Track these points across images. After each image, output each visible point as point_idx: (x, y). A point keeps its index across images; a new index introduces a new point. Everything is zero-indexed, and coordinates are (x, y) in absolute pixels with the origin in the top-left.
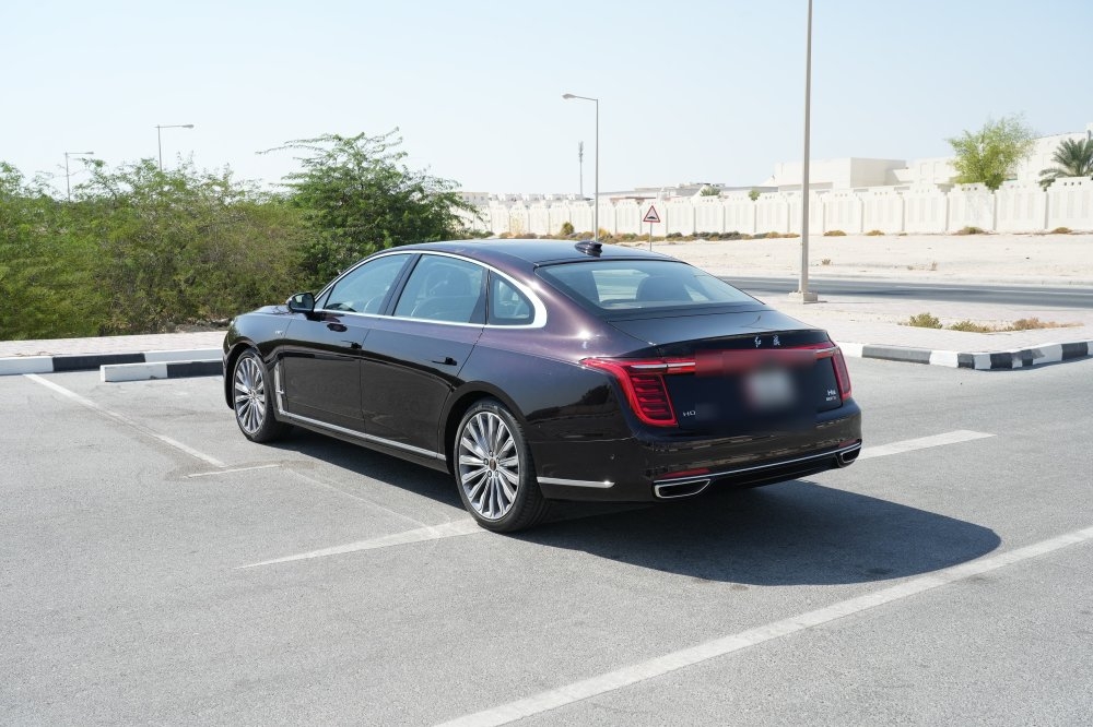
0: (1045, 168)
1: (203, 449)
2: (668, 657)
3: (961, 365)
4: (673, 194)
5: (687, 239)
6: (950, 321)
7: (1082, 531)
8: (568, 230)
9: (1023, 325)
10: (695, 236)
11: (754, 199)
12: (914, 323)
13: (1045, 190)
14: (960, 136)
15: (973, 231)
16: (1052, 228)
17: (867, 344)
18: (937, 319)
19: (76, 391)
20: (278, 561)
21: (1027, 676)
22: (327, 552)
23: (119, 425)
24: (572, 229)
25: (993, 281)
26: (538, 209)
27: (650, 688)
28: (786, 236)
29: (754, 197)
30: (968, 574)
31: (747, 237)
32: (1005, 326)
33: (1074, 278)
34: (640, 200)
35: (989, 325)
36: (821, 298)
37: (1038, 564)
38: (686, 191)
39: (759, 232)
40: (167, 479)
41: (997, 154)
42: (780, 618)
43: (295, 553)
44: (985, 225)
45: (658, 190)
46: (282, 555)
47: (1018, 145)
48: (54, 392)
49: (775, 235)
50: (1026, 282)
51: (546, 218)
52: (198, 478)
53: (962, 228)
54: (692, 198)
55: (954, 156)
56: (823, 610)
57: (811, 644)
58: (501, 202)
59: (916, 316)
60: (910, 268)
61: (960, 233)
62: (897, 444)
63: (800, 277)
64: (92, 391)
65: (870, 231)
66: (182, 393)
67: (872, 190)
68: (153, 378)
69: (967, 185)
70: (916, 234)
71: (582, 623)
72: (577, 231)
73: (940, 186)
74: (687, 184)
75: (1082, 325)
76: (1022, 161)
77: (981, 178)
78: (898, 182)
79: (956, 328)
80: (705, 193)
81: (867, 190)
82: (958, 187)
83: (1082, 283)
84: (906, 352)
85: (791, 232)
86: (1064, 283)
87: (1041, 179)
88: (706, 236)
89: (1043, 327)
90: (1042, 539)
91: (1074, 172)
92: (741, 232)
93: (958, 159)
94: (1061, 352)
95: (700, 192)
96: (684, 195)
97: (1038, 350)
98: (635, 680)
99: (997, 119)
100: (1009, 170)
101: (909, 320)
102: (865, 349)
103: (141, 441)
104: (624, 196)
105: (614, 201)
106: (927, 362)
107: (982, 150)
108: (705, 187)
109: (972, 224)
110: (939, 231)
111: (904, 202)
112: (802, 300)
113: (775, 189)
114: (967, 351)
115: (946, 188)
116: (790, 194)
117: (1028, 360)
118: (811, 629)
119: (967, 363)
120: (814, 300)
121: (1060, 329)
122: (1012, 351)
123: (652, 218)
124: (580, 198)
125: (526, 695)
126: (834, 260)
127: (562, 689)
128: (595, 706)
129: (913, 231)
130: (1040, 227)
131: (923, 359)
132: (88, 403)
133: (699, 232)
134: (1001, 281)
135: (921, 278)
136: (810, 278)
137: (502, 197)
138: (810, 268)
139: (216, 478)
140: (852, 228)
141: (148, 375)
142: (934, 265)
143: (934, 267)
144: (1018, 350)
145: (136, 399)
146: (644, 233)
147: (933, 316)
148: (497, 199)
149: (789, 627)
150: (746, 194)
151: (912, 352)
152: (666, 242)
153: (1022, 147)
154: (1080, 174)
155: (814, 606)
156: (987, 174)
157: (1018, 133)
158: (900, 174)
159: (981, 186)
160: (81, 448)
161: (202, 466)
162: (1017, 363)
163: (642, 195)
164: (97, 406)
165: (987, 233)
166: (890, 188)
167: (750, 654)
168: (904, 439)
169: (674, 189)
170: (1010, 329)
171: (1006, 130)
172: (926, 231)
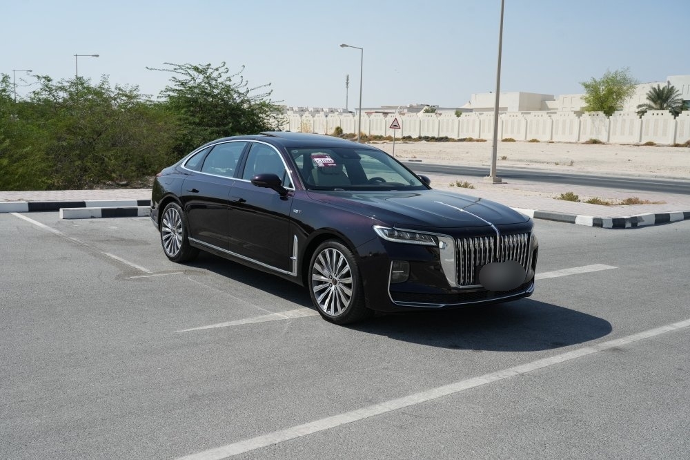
0: (641, 104)
1: (135, 262)
2: (441, 388)
3: (595, 225)
4: (406, 111)
5: (415, 140)
6: (585, 198)
7: (674, 324)
8: (339, 131)
9: (630, 202)
10: (420, 138)
11: (458, 116)
12: (563, 198)
13: (641, 118)
14: (589, 81)
15: (595, 142)
16: (644, 142)
17: (537, 210)
18: (577, 197)
19: (46, 224)
20: (197, 329)
21: (650, 403)
22: (226, 324)
23: (78, 246)
24: (341, 131)
25: (609, 174)
26: (320, 117)
27: (433, 405)
28: (478, 141)
29: (458, 114)
30: (610, 347)
31: (453, 140)
32: (620, 201)
33: (658, 174)
34: (386, 114)
35: (610, 201)
36: (504, 180)
37: (650, 342)
38: (414, 109)
39: (461, 137)
40: (117, 279)
41: (612, 93)
42: (503, 368)
43: (206, 324)
44: (603, 138)
45: (396, 108)
46: (199, 325)
47: (625, 88)
48: (32, 224)
49: (471, 140)
50: (629, 175)
51: (325, 124)
52: (136, 280)
53: (588, 140)
54: (418, 114)
55: (585, 94)
56: (528, 365)
57: (523, 383)
58: (295, 112)
59: (564, 193)
60: (557, 164)
61: (587, 143)
62: (560, 271)
63: (491, 168)
64: (56, 224)
65: (531, 139)
66: (114, 228)
67: (533, 113)
68: (92, 217)
69: (593, 113)
70: (559, 142)
71: (387, 369)
72: (344, 132)
73: (575, 112)
74: (415, 105)
75: (665, 203)
76: (627, 99)
77: (601, 108)
78: (549, 109)
79: (590, 202)
80: (427, 111)
81: (530, 113)
82: (587, 113)
83: (663, 177)
84: (561, 216)
85: (481, 138)
86: (652, 176)
87: (637, 110)
88: (427, 139)
89: (642, 204)
90: (651, 328)
91: (658, 107)
92: (449, 137)
93: (587, 96)
94: (654, 219)
95: (423, 111)
96: (412, 112)
97: (640, 217)
98: (424, 400)
99: (613, 71)
100: (619, 104)
101: (559, 196)
102: (535, 213)
103: (95, 256)
104: (375, 111)
105: (369, 114)
106: (574, 222)
107: (603, 90)
108: (426, 107)
109: (594, 138)
110: (574, 141)
111: (553, 121)
112: (492, 182)
113: (471, 110)
114: (598, 216)
115: (579, 114)
116: (480, 114)
117: (635, 223)
118: (522, 375)
119: (598, 223)
120: (500, 182)
121: (652, 205)
122: (625, 217)
123: (395, 126)
124: (346, 111)
125: (362, 407)
126: (509, 156)
127: (383, 404)
128: (404, 413)
129: (557, 140)
130: (636, 141)
131: (571, 220)
132: (57, 232)
133: (423, 135)
134: (613, 174)
135: (563, 171)
136: (497, 168)
137: (296, 109)
138: (497, 162)
139: (147, 279)
140: (520, 137)
141: (90, 216)
142: (572, 162)
143: (572, 163)
144: (629, 217)
145: (85, 230)
146: (387, 136)
147: (575, 194)
148: (292, 110)
149: (510, 373)
150: (453, 113)
151: (565, 216)
152: (401, 141)
153: (627, 90)
154: (662, 108)
155: (522, 362)
156: (606, 107)
157: (625, 81)
158: (550, 104)
159: (601, 114)
160: (59, 259)
161: (137, 272)
162: (628, 225)
163: (386, 111)
164: (62, 233)
165: (604, 144)
166: (544, 113)
167: (488, 387)
168: (565, 268)
169: (406, 108)
170: (623, 204)
171: (618, 79)
172: (566, 141)
